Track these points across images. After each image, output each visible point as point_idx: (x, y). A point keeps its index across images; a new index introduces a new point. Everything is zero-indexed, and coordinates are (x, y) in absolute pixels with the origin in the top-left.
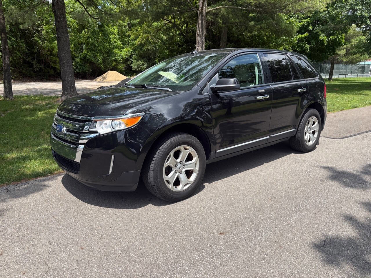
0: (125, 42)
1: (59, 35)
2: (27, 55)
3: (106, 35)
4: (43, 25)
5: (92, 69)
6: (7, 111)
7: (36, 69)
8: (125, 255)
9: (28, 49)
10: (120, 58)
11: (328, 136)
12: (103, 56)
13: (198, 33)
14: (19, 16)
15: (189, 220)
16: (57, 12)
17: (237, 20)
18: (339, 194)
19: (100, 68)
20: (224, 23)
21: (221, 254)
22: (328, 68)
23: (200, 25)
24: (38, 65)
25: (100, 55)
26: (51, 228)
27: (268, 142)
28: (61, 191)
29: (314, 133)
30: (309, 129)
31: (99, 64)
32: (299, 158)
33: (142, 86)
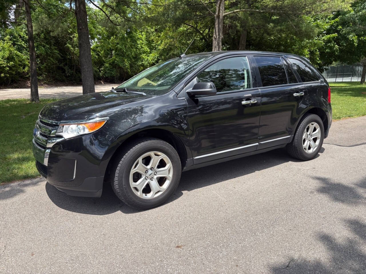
0: (152, 47)
1: (81, 42)
2: (60, 61)
3: (134, 40)
4: (75, 33)
5: (120, 74)
6: (29, 113)
7: (67, 75)
8: (70, 265)
9: (61, 56)
10: (147, 63)
11: (338, 143)
12: (130, 61)
13: (214, 37)
14: (49, 24)
15: (151, 230)
16: (80, 20)
17: (256, 23)
18: (325, 208)
19: (127, 73)
20: (241, 26)
21: (169, 270)
22: (360, 71)
23: (217, 29)
24: (70, 70)
25: (127, 60)
26: (13, 231)
27: (257, 150)
28: (41, 193)
29: (315, 140)
30: (309, 136)
31: (126, 69)
32: (295, 167)
33: (123, 90)
